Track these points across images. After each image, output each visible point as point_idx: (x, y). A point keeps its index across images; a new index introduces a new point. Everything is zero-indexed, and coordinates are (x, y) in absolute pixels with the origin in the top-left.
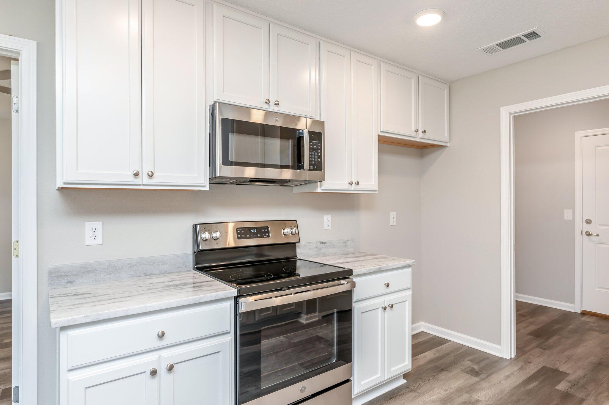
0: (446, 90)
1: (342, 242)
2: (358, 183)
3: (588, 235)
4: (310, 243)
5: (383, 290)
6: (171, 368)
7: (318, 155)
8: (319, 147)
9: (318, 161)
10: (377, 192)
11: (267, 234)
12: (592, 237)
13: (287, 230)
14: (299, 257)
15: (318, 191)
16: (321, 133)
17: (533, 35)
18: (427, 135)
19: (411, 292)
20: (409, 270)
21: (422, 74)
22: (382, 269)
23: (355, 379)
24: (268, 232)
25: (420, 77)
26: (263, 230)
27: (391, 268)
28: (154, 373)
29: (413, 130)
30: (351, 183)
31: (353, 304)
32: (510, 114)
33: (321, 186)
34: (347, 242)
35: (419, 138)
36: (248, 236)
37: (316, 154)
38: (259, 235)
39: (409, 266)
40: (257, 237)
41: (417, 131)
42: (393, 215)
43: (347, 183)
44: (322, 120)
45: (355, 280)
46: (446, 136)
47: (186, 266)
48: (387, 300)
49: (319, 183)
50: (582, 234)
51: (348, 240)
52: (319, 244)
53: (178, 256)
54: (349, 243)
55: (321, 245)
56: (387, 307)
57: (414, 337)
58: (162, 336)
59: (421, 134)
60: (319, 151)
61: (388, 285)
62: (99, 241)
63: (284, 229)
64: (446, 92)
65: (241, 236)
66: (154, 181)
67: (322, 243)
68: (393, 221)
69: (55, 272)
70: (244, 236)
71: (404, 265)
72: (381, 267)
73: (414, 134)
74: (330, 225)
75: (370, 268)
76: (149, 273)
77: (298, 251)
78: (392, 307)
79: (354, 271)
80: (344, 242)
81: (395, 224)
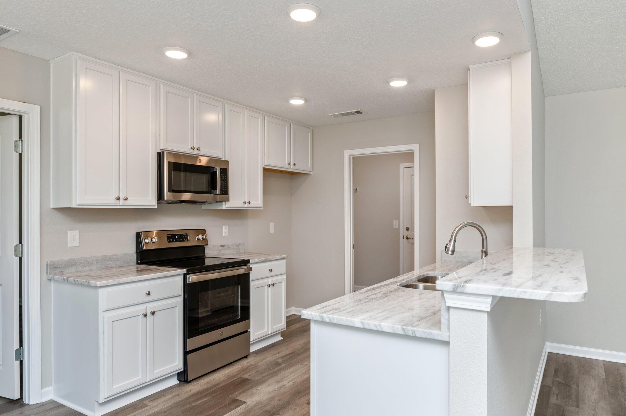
0: (310, 133)
1: (235, 245)
2: (250, 203)
3: (407, 238)
4: (213, 246)
5: (268, 274)
6: (153, 313)
7: (225, 184)
8: (226, 179)
9: (225, 188)
10: (262, 209)
11: (186, 239)
12: (409, 240)
13: (200, 237)
14: (207, 256)
15: (224, 208)
16: (227, 169)
17: (358, 112)
18: (296, 167)
19: (286, 276)
20: (284, 261)
21: (293, 122)
22: (267, 260)
23: (251, 330)
24: (187, 238)
25: (291, 124)
26: (184, 236)
27: (273, 259)
28: (145, 315)
29: (287, 163)
30: (245, 203)
31: (251, 283)
32: (350, 156)
33: (225, 205)
34: (239, 245)
35: (291, 169)
36: (174, 240)
37: (224, 183)
38: (181, 240)
39: (284, 258)
40: (180, 241)
41: (289, 164)
42: (271, 225)
43: (242, 202)
44: (227, 160)
45: (251, 266)
46: (310, 166)
47: (132, 262)
48: (271, 281)
49: (224, 203)
50: (404, 238)
51: (240, 244)
52: (220, 247)
53: (127, 255)
54: (241, 246)
55: (221, 247)
56: (271, 285)
57: (287, 317)
58: (149, 294)
59: (292, 166)
60: (226, 181)
61: (271, 271)
62: (77, 244)
63: (197, 236)
64: (310, 134)
65: (170, 240)
66: (127, 203)
67: (222, 246)
68: (271, 230)
69: (52, 265)
70: (171, 240)
71: (281, 258)
72: (267, 259)
73: (287, 166)
74: (227, 233)
75: (260, 259)
76: (109, 267)
77: (206, 252)
78: (274, 285)
79: (250, 261)
80: (237, 246)
81: (273, 232)
